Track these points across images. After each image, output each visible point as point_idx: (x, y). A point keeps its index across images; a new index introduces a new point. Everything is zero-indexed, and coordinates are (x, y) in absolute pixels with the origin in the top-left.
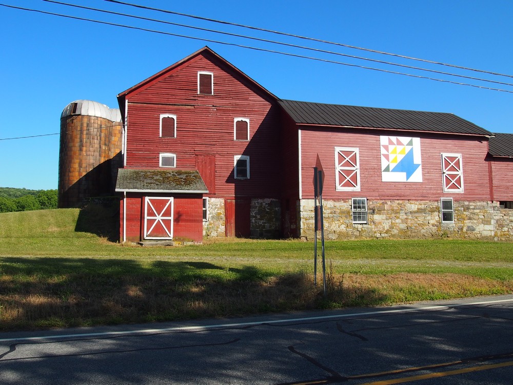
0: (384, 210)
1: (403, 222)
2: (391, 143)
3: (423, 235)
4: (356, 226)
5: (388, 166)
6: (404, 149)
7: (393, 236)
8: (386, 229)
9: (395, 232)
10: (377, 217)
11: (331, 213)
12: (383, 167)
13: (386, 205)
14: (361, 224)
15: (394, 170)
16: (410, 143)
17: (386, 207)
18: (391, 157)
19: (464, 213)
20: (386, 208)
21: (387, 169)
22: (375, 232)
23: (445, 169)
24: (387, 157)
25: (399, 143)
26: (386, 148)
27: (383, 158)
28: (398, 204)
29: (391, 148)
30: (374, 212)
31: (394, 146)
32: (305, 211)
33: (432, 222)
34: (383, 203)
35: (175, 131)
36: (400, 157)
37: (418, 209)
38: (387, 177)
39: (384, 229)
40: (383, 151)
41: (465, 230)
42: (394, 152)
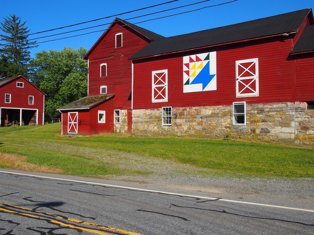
0: (184, 115)
1: (199, 124)
2: (191, 60)
3: (216, 136)
4: (164, 127)
5: (188, 80)
6: (202, 64)
7: (191, 136)
8: (185, 130)
9: (193, 132)
10: (178, 121)
11: (149, 118)
12: (185, 81)
13: (185, 111)
14: (168, 126)
15: (193, 83)
16: (207, 58)
17: (185, 112)
18: (191, 73)
19: (257, 115)
20: (185, 114)
21: (188, 83)
22: (177, 132)
23: (239, 76)
24: (188, 73)
25: (198, 59)
26: (187, 65)
27: (184, 74)
28: (195, 110)
29: (191, 64)
30: (176, 117)
31: (193, 63)
32: (135, 117)
33: (224, 124)
34: (183, 110)
35: (106, 72)
36: (198, 71)
37: (212, 114)
38: (187, 89)
39: (184, 130)
40: (185, 68)
41: (258, 131)
42: (194, 67)
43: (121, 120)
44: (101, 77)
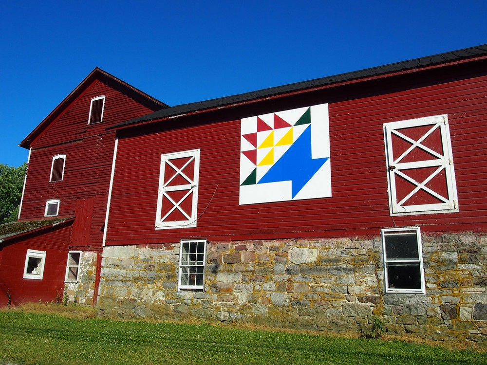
0: (239, 262)
1: (280, 288)
2: (262, 126)
3: (332, 322)
4: (183, 293)
5: (254, 173)
6: (290, 134)
7: (257, 320)
8: (241, 303)
9: (263, 310)
10: (223, 279)
11: (145, 269)
12: (244, 176)
13: (242, 252)
14: (192, 290)
15: (265, 180)
16: (305, 119)
17: (243, 255)
18: (259, 157)
19: (461, 266)
20: (242, 259)
21: (251, 180)
22: (218, 309)
23: (395, 159)
24: (252, 156)
25: (280, 123)
26: (252, 138)
27: (243, 158)
28: (271, 249)
29: (262, 136)
30: (217, 267)
31: (267, 133)
32: (108, 266)
33: (356, 289)
34: (238, 249)
36: (279, 152)
37: (320, 260)
38: (248, 196)
39: (237, 303)
40: (245, 145)
42: (269, 142)
43: (81, 275)
44: (50, 181)
